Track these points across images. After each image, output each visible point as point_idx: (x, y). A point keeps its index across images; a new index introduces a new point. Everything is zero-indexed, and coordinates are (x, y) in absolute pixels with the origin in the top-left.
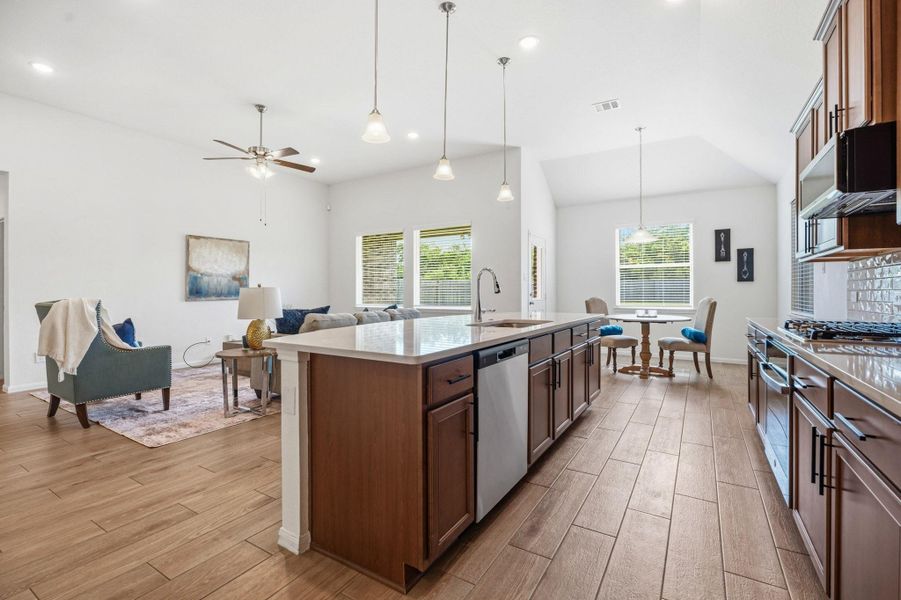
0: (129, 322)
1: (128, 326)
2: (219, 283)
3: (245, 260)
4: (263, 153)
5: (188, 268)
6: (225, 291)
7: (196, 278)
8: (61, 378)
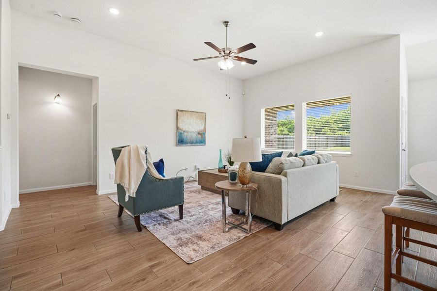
0: (162, 161)
1: (161, 163)
2: (192, 137)
3: (204, 123)
4: (228, 52)
5: (178, 128)
6: (195, 141)
7: (181, 133)
8: (127, 199)
